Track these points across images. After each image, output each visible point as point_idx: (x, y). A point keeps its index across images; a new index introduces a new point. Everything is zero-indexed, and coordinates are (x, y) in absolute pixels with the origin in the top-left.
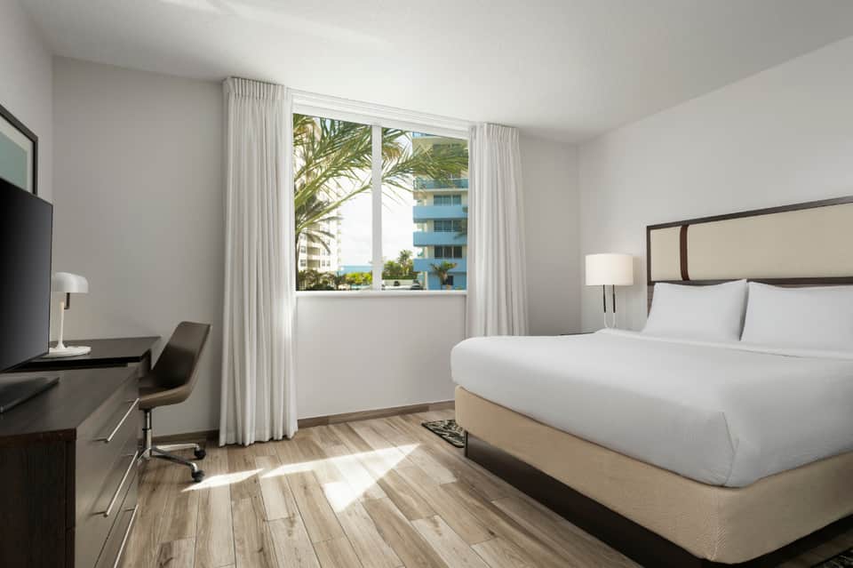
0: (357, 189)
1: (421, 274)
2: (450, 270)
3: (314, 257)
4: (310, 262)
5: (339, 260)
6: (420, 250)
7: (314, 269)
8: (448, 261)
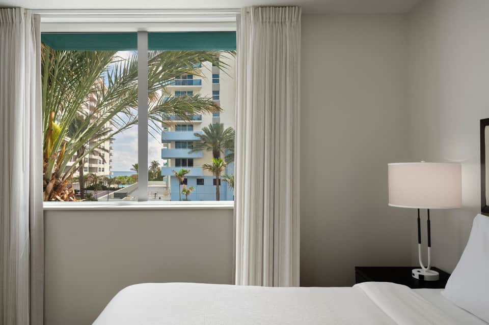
0: (131, 121)
1: (166, 177)
2: (185, 175)
3: (94, 165)
4: (91, 169)
5: (110, 167)
6: (166, 161)
7: (94, 173)
8: (185, 169)
